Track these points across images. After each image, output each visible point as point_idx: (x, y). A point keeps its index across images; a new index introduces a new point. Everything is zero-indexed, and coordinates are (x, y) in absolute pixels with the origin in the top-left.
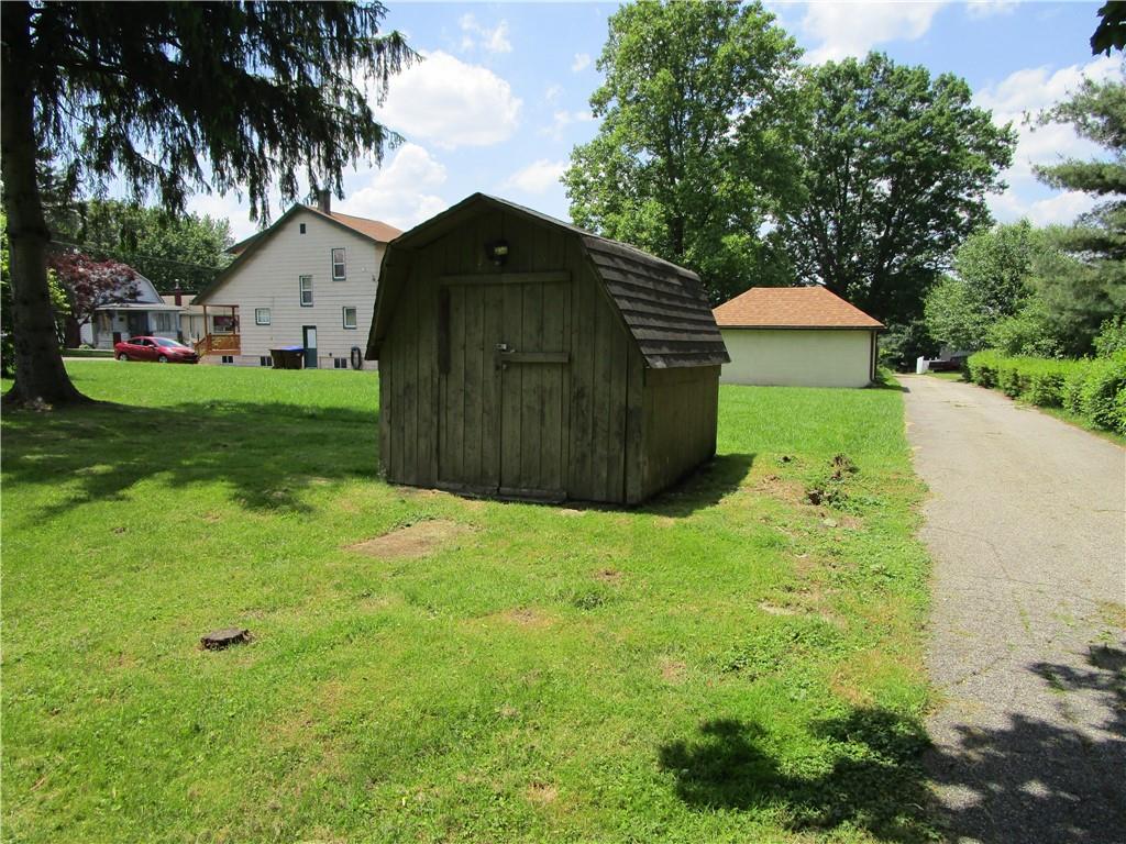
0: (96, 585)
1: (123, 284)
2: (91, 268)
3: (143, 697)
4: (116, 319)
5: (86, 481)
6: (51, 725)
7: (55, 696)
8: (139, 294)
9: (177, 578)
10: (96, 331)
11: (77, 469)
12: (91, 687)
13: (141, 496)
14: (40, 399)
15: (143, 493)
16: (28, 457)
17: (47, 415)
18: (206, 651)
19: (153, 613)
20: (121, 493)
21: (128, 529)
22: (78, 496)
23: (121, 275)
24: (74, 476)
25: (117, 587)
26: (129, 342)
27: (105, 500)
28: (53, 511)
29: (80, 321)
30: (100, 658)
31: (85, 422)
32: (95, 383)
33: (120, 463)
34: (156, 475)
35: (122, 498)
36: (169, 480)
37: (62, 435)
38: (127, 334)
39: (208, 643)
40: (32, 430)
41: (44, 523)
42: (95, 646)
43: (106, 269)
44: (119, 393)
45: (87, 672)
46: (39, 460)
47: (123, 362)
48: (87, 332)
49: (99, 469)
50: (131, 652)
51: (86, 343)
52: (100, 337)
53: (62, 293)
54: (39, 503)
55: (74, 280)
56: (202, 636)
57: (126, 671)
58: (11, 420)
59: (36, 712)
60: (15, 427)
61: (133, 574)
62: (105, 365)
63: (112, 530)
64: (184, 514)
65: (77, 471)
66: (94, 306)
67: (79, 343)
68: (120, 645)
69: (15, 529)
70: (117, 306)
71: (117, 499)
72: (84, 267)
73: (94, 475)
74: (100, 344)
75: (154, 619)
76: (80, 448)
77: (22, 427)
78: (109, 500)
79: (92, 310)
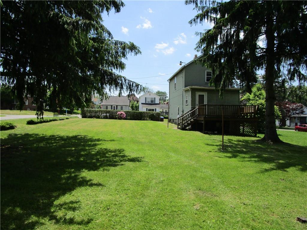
0: (272, 192)
1: (299, 109)
2: (290, 105)
3: (276, 226)
4: (296, 119)
5: (277, 164)
6: (252, 223)
7: (255, 216)
8: (304, 112)
9: (295, 198)
10: (290, 122)
11: (275, 160)
12: (264, 218)
13: (291, 171)
14: (270, 140)
15: (292, 170)
16: (264, 155)
17: (271, 145)
18: (298, 221)
19: (286, 205)
20: (285, 169)
21: (285, 180)
22: (274, 168)
23: (299, 107)
24: (274, 162)
25: (278, 195)
26: (299, 126)
27: (280, 170)
28: (266, 170)
29: (286, 120)
30: (268, 212)
31: (280, 148)
32: (287, 137)
33: (287, 161)
34: (297, 166)
35: (285, 171)
36: (300, 168)
37: (274, 151)
38: (299, 123)
39: (299, 219)
40: (267, 148)
41: (263, 173)
42: (268, 208)
43: (294, 105)
44: (292, 141)
45: (264, 214)
46: (266, 156)
47: (297, 131)
48: (288, 122)
49: (281, 161)
50: (277, 213)
51: (287, 125)
52: (291, 124)
53: (280, 113)
54: (264, 167)
55: (285, 108)
56: (298, 217)
57: (274, 218)
58: (262, 145)
59: (250, 218)
60: (263, 147)
61: (283, 193)
62: (291, 132)
63: (280, 179)
64: (302, 179)
65: (275, 161)
66: (291, 115)
67: (285, 125)
68: (274, 210)
69: (257, 173)
70: (297, 115)
71: (284, 171)
72: (288, 105)
73: (279, 163)
74: (291, 126)
75: (285, 207)
76: (278, 155)
77: (265, 147)
78: (282, 171)
79: (289, 116)
